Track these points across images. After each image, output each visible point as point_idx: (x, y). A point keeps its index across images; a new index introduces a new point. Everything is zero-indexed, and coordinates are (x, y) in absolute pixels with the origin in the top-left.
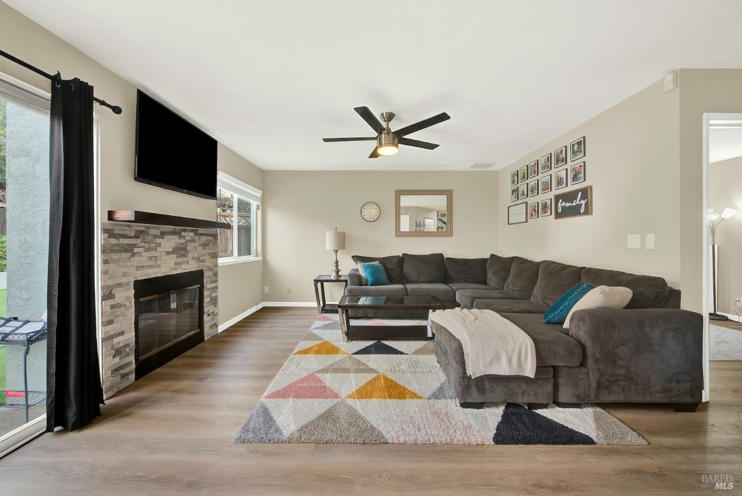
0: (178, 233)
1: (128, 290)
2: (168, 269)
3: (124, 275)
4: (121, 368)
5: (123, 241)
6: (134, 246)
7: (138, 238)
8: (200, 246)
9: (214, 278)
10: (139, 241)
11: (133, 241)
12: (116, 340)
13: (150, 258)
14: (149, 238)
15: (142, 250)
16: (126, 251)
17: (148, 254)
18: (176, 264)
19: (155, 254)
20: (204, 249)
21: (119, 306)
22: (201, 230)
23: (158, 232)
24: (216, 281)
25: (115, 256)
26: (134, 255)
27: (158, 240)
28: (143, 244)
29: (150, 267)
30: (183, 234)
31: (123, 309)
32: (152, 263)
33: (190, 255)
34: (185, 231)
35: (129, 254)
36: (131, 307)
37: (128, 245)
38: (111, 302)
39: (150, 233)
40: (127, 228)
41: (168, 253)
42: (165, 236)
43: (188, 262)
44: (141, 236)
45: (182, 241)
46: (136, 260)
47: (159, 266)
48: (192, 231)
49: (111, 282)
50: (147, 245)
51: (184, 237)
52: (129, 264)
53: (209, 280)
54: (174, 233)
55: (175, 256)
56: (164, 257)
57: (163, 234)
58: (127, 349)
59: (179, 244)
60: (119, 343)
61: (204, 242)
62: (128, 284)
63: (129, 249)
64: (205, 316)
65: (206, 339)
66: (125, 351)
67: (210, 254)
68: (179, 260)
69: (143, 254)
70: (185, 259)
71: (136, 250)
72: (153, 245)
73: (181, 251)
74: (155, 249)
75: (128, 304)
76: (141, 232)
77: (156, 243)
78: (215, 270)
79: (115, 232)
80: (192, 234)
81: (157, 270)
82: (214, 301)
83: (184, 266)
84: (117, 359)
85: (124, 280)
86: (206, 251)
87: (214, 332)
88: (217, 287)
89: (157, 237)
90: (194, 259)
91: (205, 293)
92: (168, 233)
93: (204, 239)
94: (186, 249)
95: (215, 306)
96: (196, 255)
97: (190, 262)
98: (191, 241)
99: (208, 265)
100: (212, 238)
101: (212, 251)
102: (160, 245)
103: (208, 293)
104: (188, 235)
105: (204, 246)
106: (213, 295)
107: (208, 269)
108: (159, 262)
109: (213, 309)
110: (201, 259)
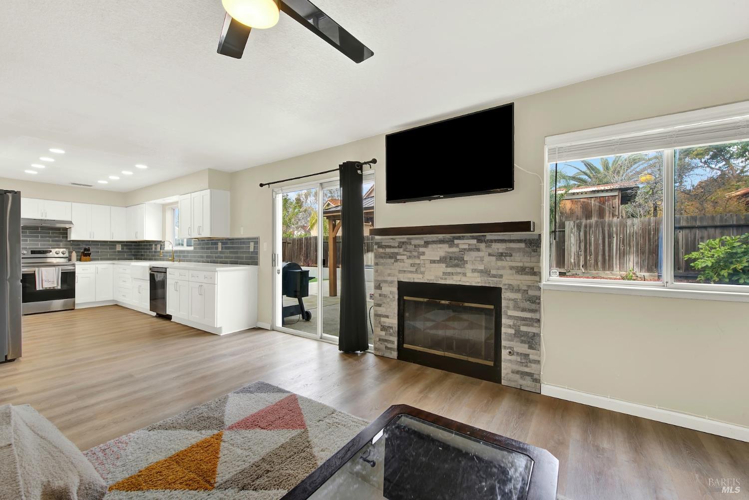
0: (450, 242)
1: (392, 286)
2: (433, 278)
3: (389, 275)
4: (386, 341)
5: (388, 250)
6: (397, 254)
7: (401, 247)
8: (490, 255)
9: (527, 305)
10: (401, 250)
11: (396, 250)
12: (383, 319)
13: (412, 265)
14: (411, 247)
15: (405, 257)
16: (391, 257)
17: (411, 261)
18: (445, 273)
19: (417, 261)
20: (497, 260)
21: (385, 296)
22: (490, 236)
23: (422, 243)
24: (537, 311)
25: (382, 261)
26: (396, 261)
27: (421, 250)
28: (405, 253)
29: (411, 272)
30: (456, 242)
31: (388, 300)
32: (414, 269)
33: (469, 266)
34: (459, 238)
35: (393, 260)
36: (394, 300)
37: (392, 253)
38: (379, 292)
39: (413, 243)
40: (391, 241)
41: (433, 262)
42: (430, 246)
43: (465, 274)
44: (403, 246)
45: (454, 249)
46: (399, 265)
47: (423, 273)
48: (473, 238)
49: (380, 278)
50: (408, 254)
51: (457, 245)
52: (393, 267)
54: (442, 242)
55: (444, 265)
56: (428, 265)
57: (427, 244)
58: (391, 331)
59: (448, 253)
60: (384, 322)
61: (500, 251)
62: (392, 282)
63: (393, 256)
64: (504, 353)
65: (504, 383)
66: (390, 331)
67: (511, 268)
68: (449, 270)
69: (406, 261)
70: (458, 270)
71: (398, 257)
72: (415, 254)
73: (448, 260)
74: (419, 258)
75: (391, 297)
76: (403, 243)
77: (419, 252)
78: (531, 293)
79: (383, 244)
80: (474, 242)
81: (420, 276)
83: (455, 278)
84: (383, 333)
85: (389, 279)
86: (506, 263)
87: (527, 384)
88: (539, 321)
89: (419, 246)
90: (481, 272)
91: (504, 321)
92: (434, 242)
93: (500, 247)
94: (462, 259)
95: (531, 347)
96: (481, 267)
97: (469, 274)
98: (470, 250)
99: (514, 283)
100: (522, 245)
101: (520, 264)
102: (423, 253)
103: (511, 322)
104: (464, 243)
105: (501, 256)
106: (524, 329)
107: (511, 288)
108: (422, 269)
109: (523, 348)
110: (493, 272)
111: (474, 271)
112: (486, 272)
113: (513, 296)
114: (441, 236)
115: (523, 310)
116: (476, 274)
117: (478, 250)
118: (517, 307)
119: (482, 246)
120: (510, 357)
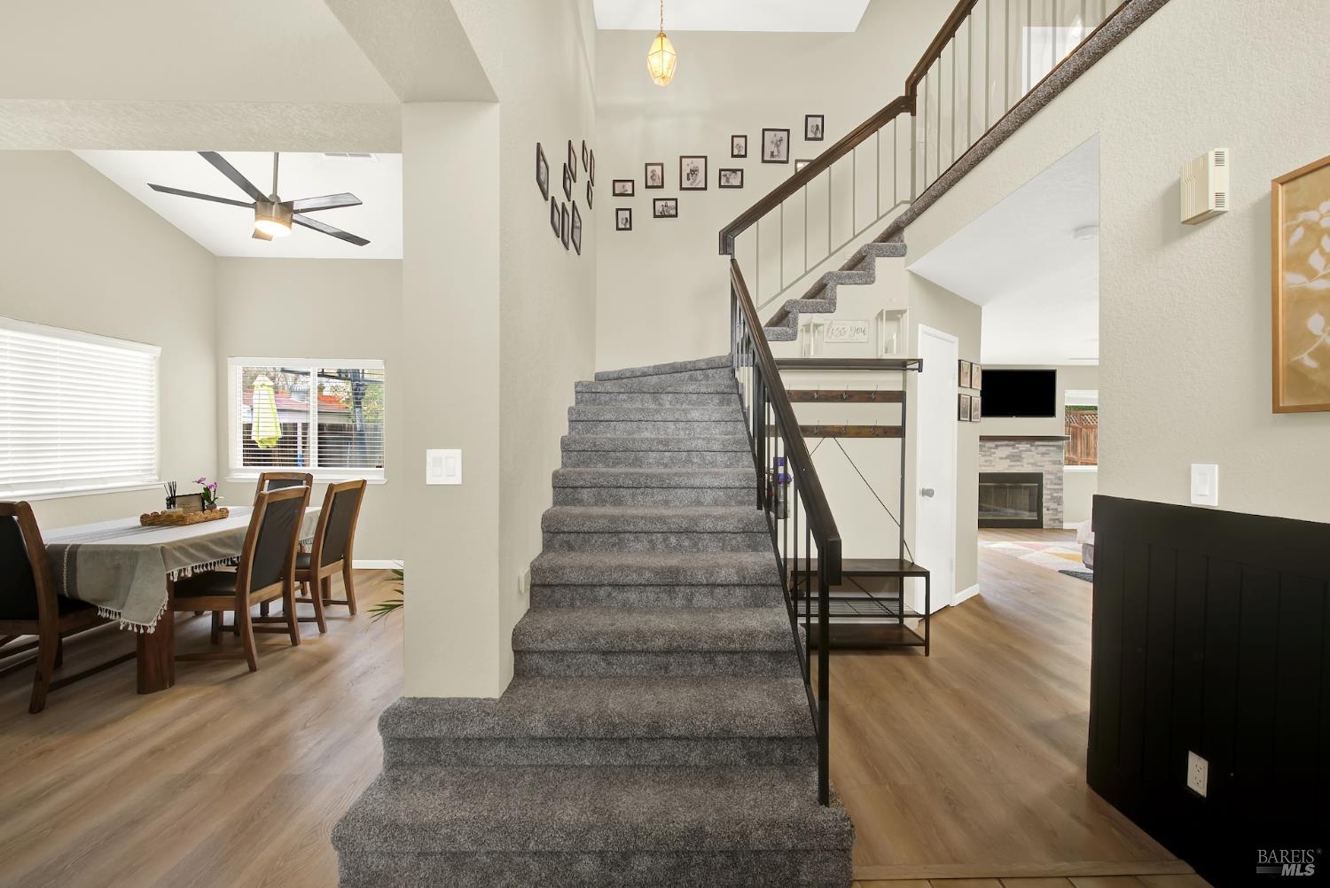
0: (1013, 446)
2: (1000, 469)
8: (1037, 454)
9: (1057, 481)
13: (986, 461)
17: (986, 458)
18: (1009, 466)
19: (990, 458)
20: (1041, 456)
22: (1037, 443)
24: (1061, 484)
27: (993, 450)
29: (985, 466)
30: (1018, 446)
32: (987, 464)
33: (1025, 461)
41: (1001, 458)
42: (1000, 449)
43: (1022, 466)
45: (1016, 450)
47: (993, 466)
48: (1028, 444)
51: (1018, 448)
53: (1049, 482)
54: (1007, 445)
55: (1008, 461)
56: (998, 461)
57: (997, 446)
59: (1011, 453)
61: (1043, 451)
64: (1044, 510)
65: (1044, 527)
67: (1051, 461)
68: (1012, 463)
70: (1019, 463)
73: (1015, 458)
74: (990, 456)
78: (1059, 475)
80: (1028, 446)
81: (992, 468)
82: (1059, 501)
83: (1017, 468)
86: (1047, 458)
87: (1056, 525)
88: (1062, 489)
89: (991, 448)
90: (1032, 464)
91: (1045, 492)
92: (1002, 445)
93: (1043, 449)
94: (1021, 457)
95: (1059, 505)
96: (1032, 461)
97: (1025, 465)
98: (1026, 451)
99: (1050, 469)
100: (1054, 448)
101: (1054, 459)
102: (995, 453)
103: (1048, 492)
104: (1023, 446)
105: (1043, 454)
106: (1055, 495)
107: (1049, 473)
108: (993, 464)
109: (1055, 506)
110: (1039, 464)
111: (1028, 464)
112: (1035, 464)
113: (1049, 477)
114: (1006, 442)
115: (1055, 484)
116: (1030, 466)
117: (1031, 451)
118: (1051, 483)
119: (1033, 448)
120: (1047, 512)
